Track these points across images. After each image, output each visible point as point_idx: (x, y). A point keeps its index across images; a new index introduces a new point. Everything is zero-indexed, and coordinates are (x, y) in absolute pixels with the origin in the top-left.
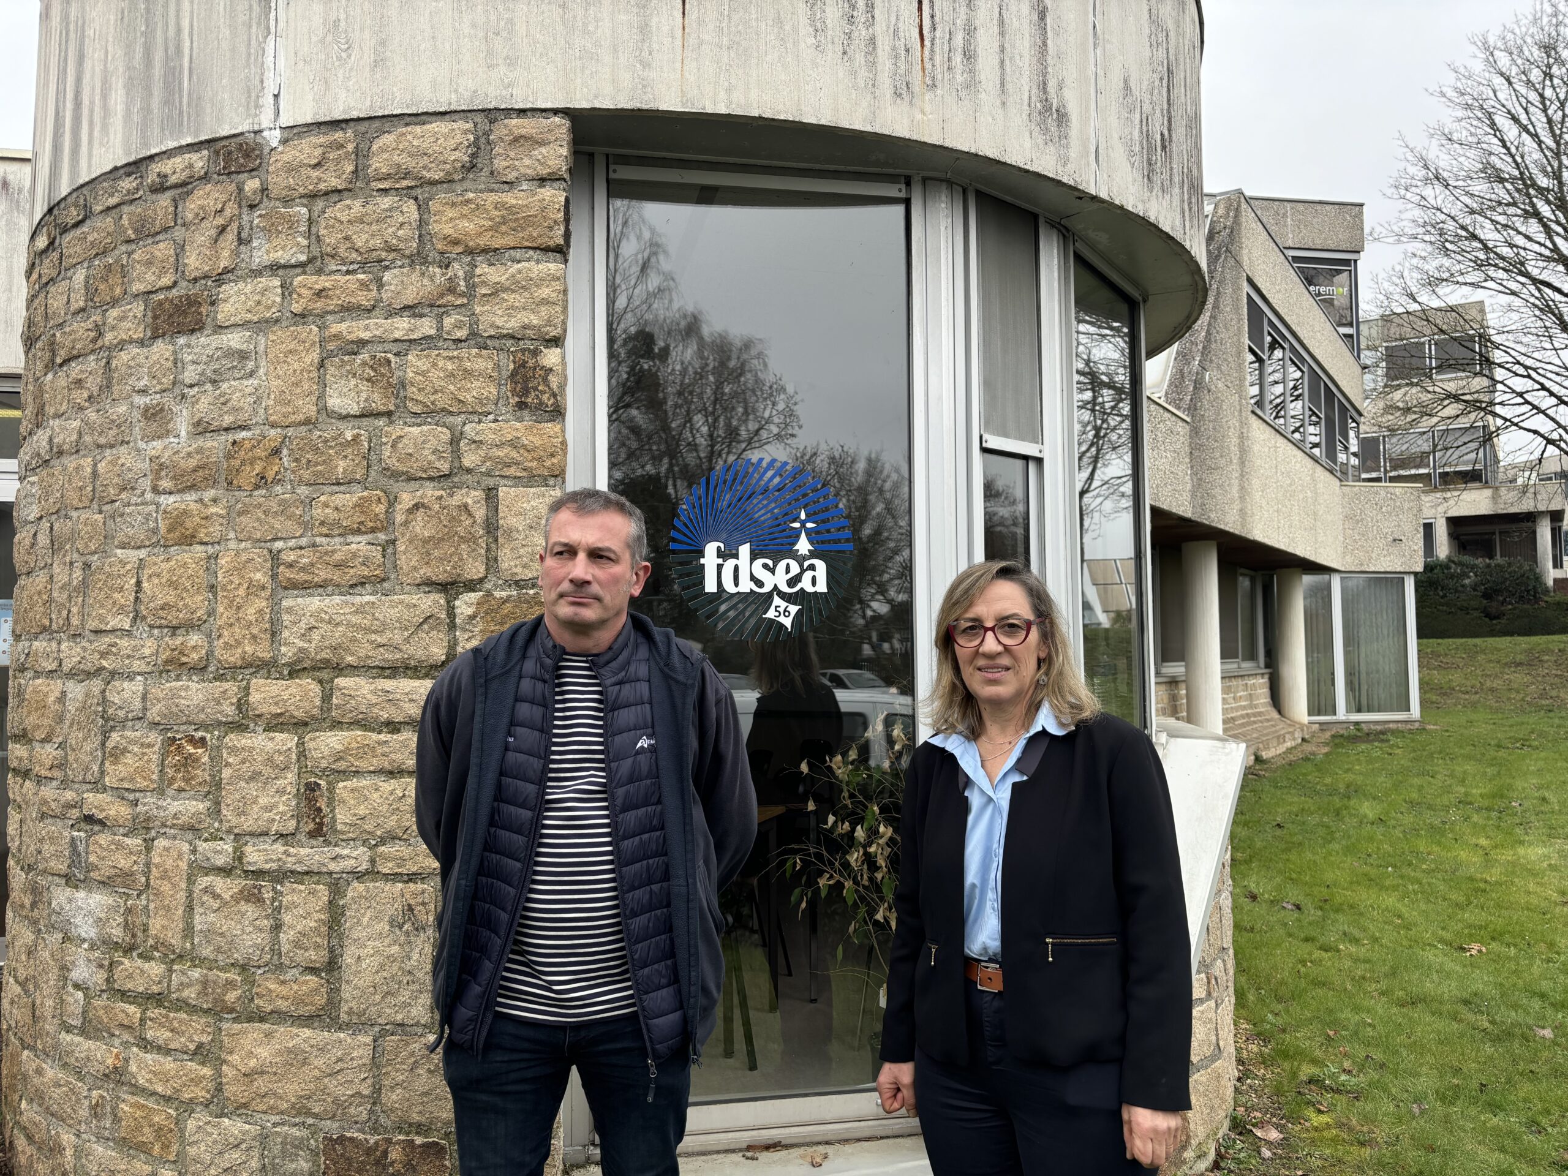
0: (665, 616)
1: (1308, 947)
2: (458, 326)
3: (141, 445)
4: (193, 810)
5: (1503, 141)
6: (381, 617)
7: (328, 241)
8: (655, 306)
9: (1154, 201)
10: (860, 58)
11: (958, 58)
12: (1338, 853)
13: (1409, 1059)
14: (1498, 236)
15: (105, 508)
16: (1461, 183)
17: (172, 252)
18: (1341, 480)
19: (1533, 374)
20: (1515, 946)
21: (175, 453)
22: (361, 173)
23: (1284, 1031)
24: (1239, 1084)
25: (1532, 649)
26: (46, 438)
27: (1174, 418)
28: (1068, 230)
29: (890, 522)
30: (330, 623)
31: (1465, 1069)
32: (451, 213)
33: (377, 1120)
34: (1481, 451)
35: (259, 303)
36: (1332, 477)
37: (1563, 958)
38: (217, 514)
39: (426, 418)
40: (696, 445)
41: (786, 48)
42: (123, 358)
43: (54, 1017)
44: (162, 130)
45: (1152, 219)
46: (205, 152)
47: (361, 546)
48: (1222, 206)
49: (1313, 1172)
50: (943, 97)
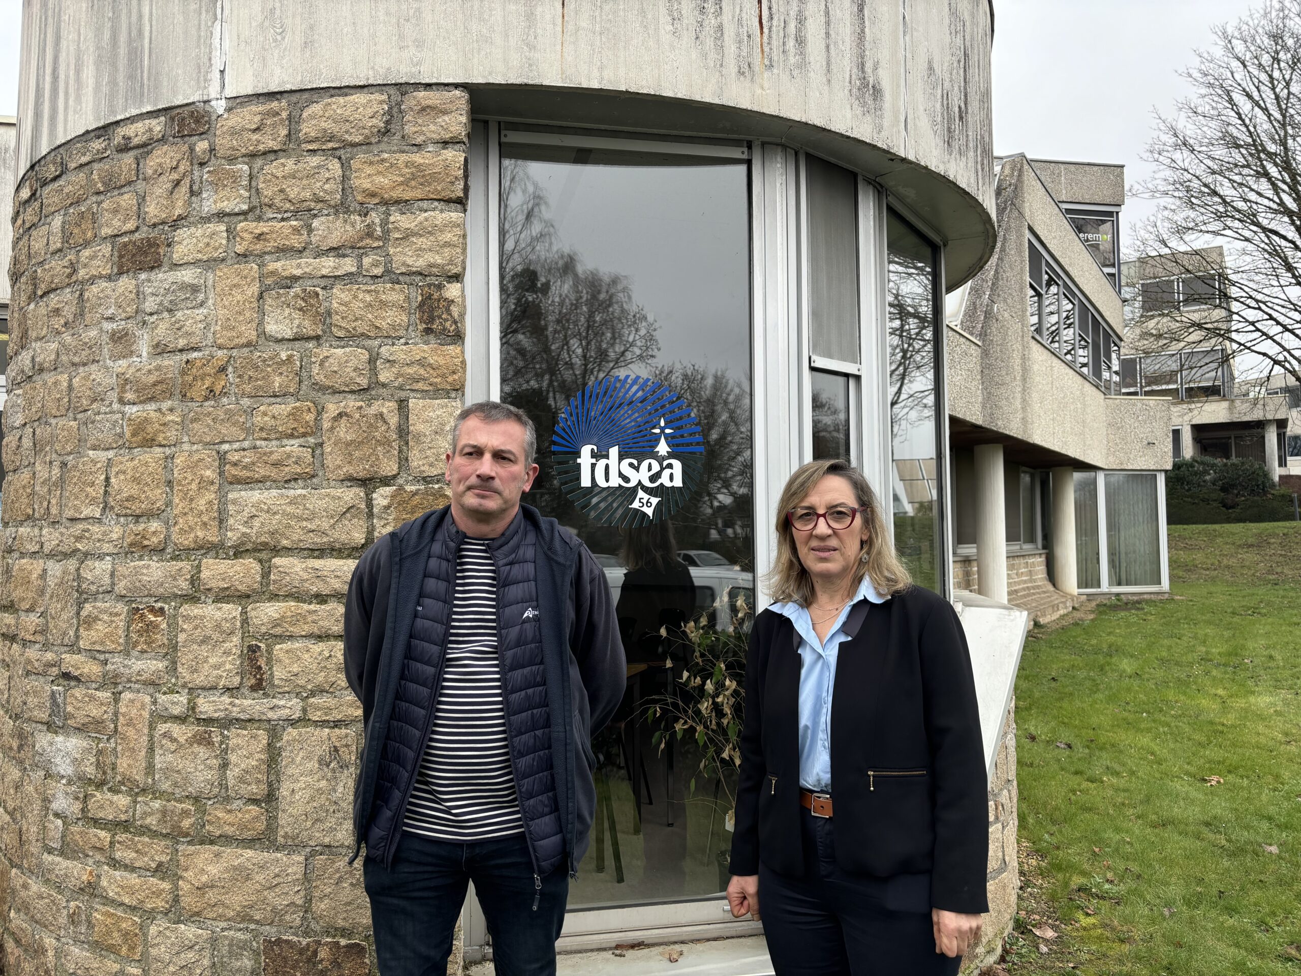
0: (547, 506)
1: (1078, 779)
2: (375, 264)
3: (109, 363)
4: (154, 669)
5: (1239, 114)
6: (311, 507)
7: (266, 193)
8: (538, 248)
9: (953, 163)
10: (709, 43)
11: (791, 43)
12: (1102, 701)
13: (1161, 871)
14: (1234, 193)
15: (80, 416)
16: (1204, 149)
17: (135, 202)
18: (1105, 394)
19: (1263, 307)
20: (1247, 777)
21: (138, 370)
22: (294, 136)
23: (1058, 848)
24: (1021, 892)
25: (1260, 534)
26: (29, 357)
27: (968, 343)
28: (882, 186)
29: (732, 428)
30: (268, 512)
31: (1206, 880)
32: (369, 170)
33: (308, 926)
34: (1220, 369)
35: (208, 244)
36: (1097, 391)
37: (1286, 787)
38: (173, 421)
39: (349, 341)
40: (572, 364)
41: (648, 34)
42: (94, 290)
43: (37, 840)
44: (126, 100)
45: (951, 178)
46: (162, 119)
47: (294, 448)
48: (1008, 167)
49: (1082, 964)
50: (778, 75)
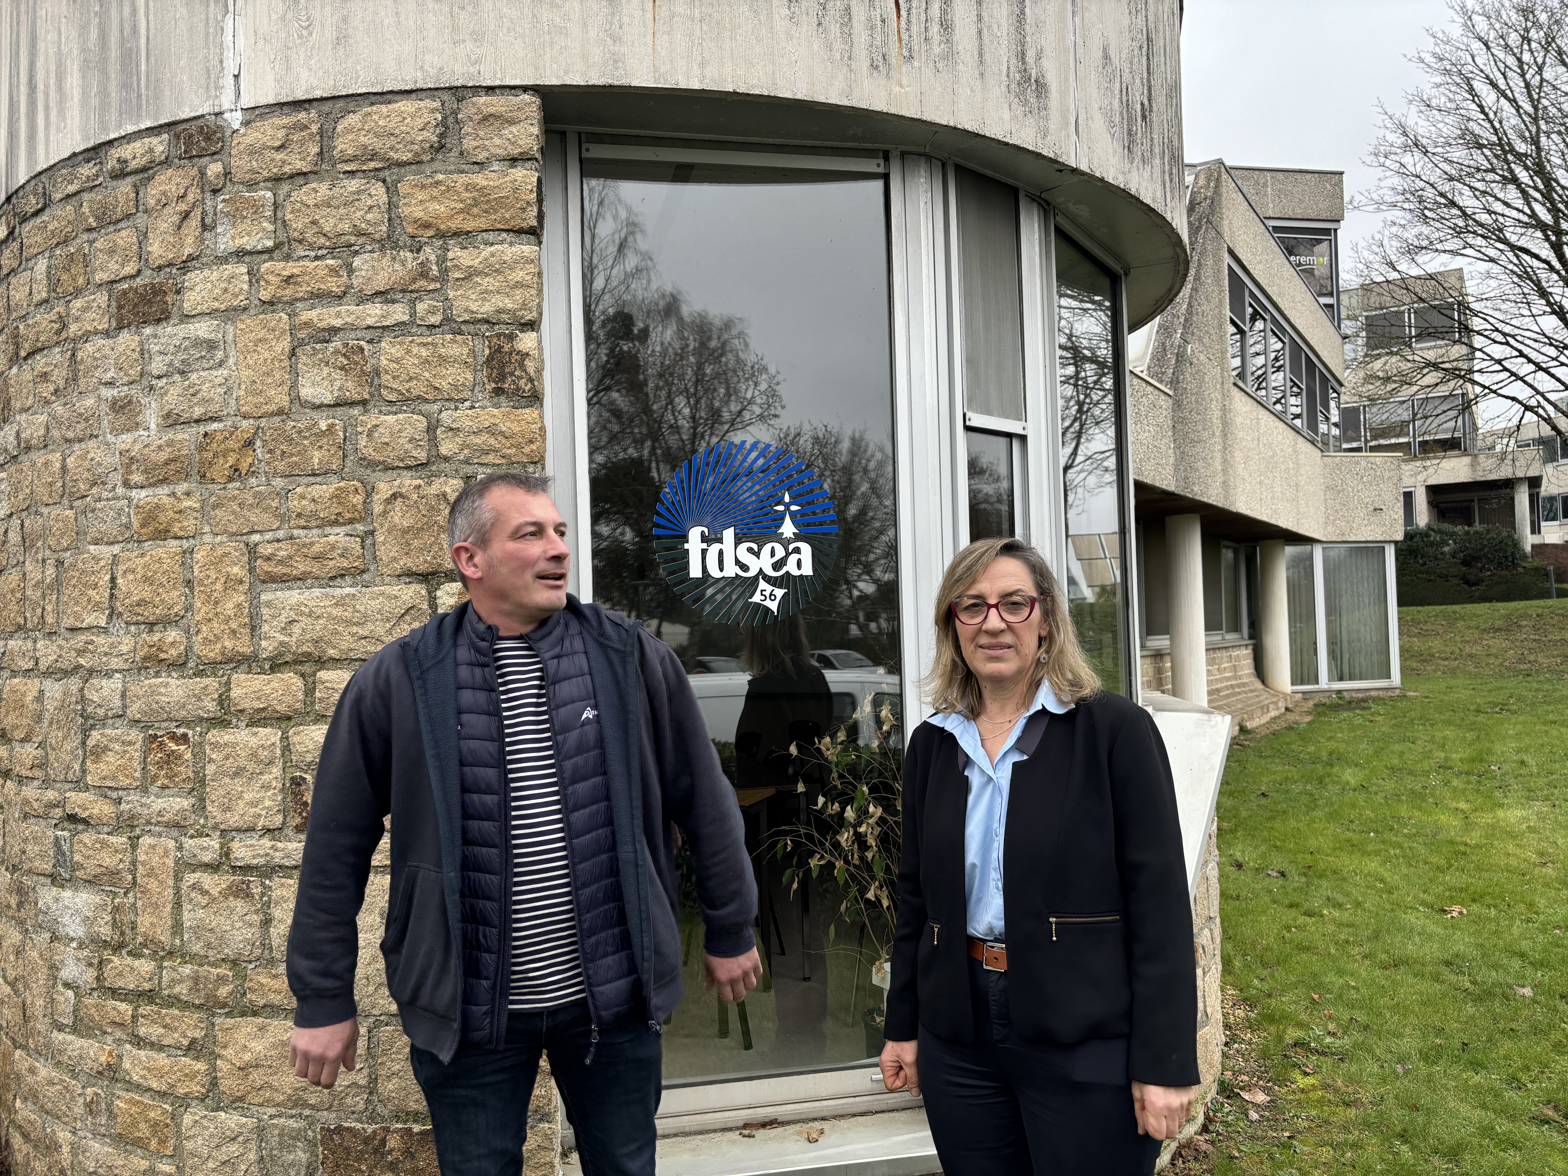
0: (651, 600)
1: (1293, 912)
2: (432, 311)
3: (110, 438)
4: (178, 807)
5: (1481, 107)
6: (362, 609)
7: (295, 226)
8: (633, 286)
9: (1135, 174)
10: (835, 29)
11: (935, 29)
12: (1321, 820)
13: (1392, 1020)
14: (1476, 203)
15: (77, 503)
16: (1439, 150)
17: (135, 239)
18: (1322, 451)
19: (1512, 341)
20: (1495, 907)
21: (145, 446)
22: (326, 155)
23: (1270, 996)
24: (1226, 1049)
25: (1510, 614)
26: (13, 433)
27: (1156, 392)
28: (1048, 204)
29: (874, 502)
30: (310, 616)
31: (1447, 1029)
32: (421, 195)
33: (374, 1110)
34: (1460, 418)
35: (226, 290)
36: (1313, 448)
37: (1542, 917)
38: (190, 508)
39: (402, 406)
40: (677, 427)
41: (759, 20)
42: (88, 349)
43: (44, 1016)
44: (121, 114)
45: (1133, 192)
46: (165, 136)
47: (341, 538)
48: (1202, 177)
49: (1300, 1133)
50: (920, 68)
